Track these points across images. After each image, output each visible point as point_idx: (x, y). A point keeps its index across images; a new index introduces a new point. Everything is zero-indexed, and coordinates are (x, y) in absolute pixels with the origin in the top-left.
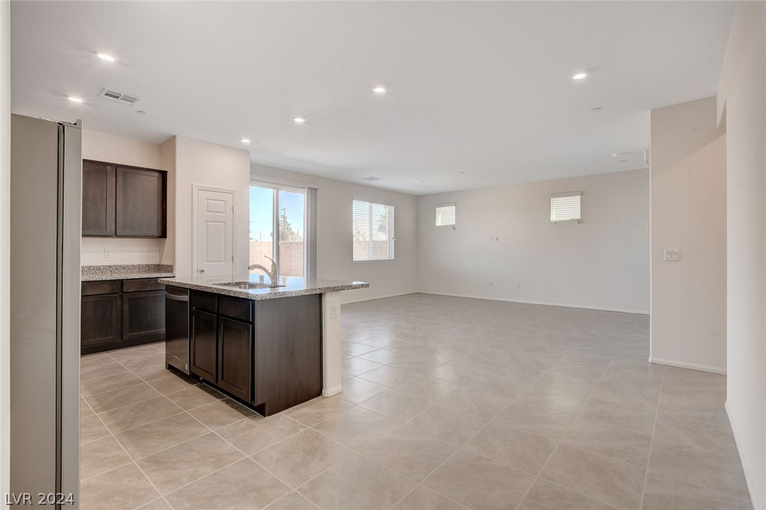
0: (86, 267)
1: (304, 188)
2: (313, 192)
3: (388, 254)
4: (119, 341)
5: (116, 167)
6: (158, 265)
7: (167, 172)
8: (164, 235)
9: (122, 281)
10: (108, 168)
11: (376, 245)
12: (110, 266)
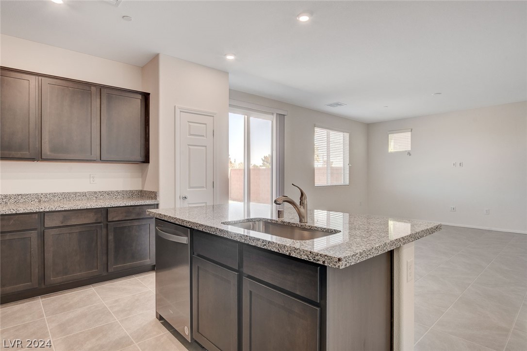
0: (73, 193)
1: (273, 114)
2: (281, 118)
3: (344, 180)
4: (105, 274)
5: (101, 88)
6: (141, 191)
7: (149, 94)
8: (146, 160)
9: (106, 210)
10: (93, 88)
11: (334, 171)
12: (95, 193)
